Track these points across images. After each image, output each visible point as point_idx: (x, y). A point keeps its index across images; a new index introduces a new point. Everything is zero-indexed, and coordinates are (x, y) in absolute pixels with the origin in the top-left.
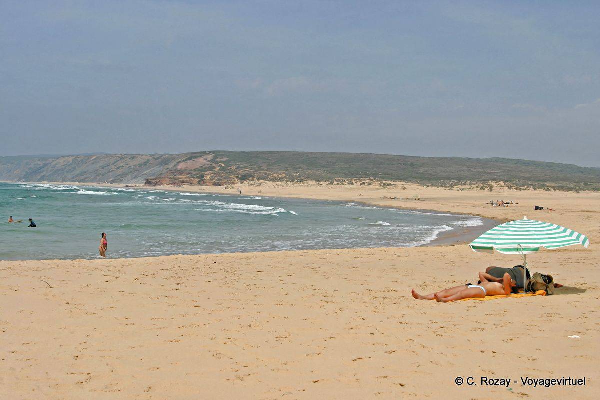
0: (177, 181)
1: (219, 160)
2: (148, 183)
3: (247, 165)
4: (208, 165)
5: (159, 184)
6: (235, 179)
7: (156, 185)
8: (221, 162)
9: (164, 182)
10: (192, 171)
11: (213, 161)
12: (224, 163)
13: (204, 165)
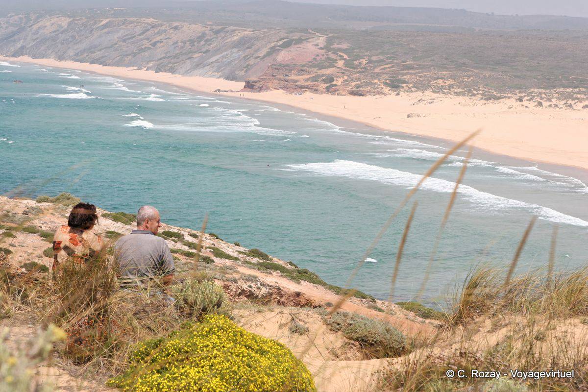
0: (291, 84)
1: (335, 46)
2: (250, 86)
3: (381, 57)
4: (323, 55)
5: (264, 88)
6: (382, 86)
7: (260, 89)
8: (340, 50)
9: (270, 85)
10: (304, 66)
11: (327, 48)
12: (344, 51)
13: (318, 56)
